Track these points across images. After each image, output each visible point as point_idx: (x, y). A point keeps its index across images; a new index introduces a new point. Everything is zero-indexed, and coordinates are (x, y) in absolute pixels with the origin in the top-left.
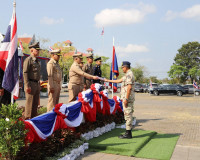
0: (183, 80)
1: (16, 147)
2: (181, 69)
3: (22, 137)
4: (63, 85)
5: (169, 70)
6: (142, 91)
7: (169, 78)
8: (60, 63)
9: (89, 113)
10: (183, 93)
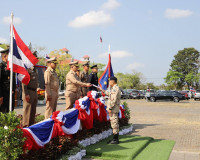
0: (180, 86)
1: (15, 155)
2: (178, 75)
4: (60, 93)
5: (165, 76)
6: (139, 98)
7: (166, 84)
8: (57, 71)
9: (86, 121)
10: (180, 99)
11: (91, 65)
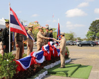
0: (94, 39)
1: (12, 74)
2: (93, 33)
3: (15, 68)
6: (73, 45)
7: (87, 38)
8: (33, 32)
10: (94, 45)
11: (50, 29)
